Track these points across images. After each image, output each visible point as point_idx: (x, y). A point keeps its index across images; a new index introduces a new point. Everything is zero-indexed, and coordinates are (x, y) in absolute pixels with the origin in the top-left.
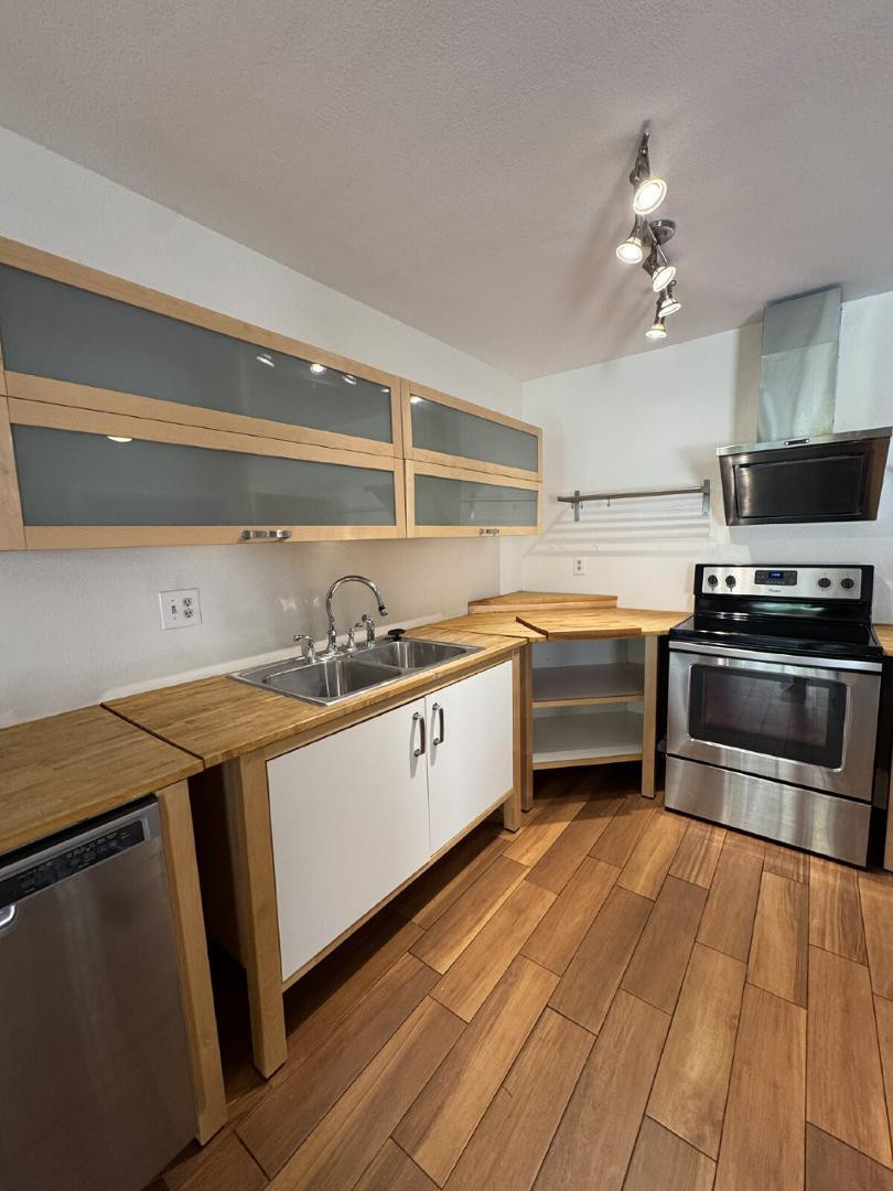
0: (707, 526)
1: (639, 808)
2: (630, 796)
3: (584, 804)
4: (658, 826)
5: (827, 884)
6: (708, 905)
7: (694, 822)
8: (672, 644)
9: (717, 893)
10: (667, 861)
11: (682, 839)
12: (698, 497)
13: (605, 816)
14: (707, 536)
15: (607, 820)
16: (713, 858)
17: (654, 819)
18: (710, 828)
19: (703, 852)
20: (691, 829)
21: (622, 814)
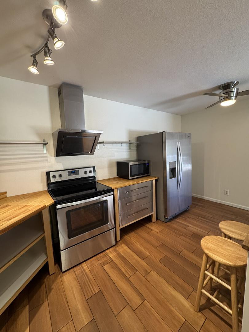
0: (46, 157)
1: (54, 282)
2: (45, 280)
3: (27, 307)
4: (66, 283)
5: (114, 256)
6: (105, 296)
7: (75, 269)
8: (58, 207)
9: (102, 288)
10: (82, 294)
11: (78, 279)
12: (42, 146)
13: (43, 303)
14: (47, 160)
15: (46, 303)
16: (91, 277)
17: (62, 282)
18: (80, 266)
19: (87, 278)
20: (76, 273)
21: (50, 292)
